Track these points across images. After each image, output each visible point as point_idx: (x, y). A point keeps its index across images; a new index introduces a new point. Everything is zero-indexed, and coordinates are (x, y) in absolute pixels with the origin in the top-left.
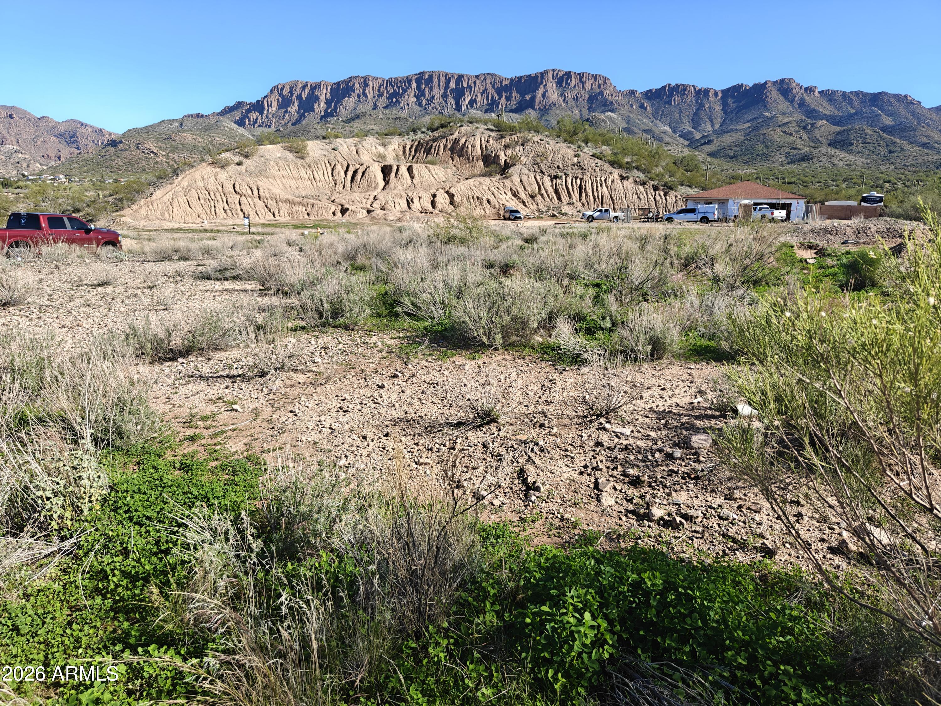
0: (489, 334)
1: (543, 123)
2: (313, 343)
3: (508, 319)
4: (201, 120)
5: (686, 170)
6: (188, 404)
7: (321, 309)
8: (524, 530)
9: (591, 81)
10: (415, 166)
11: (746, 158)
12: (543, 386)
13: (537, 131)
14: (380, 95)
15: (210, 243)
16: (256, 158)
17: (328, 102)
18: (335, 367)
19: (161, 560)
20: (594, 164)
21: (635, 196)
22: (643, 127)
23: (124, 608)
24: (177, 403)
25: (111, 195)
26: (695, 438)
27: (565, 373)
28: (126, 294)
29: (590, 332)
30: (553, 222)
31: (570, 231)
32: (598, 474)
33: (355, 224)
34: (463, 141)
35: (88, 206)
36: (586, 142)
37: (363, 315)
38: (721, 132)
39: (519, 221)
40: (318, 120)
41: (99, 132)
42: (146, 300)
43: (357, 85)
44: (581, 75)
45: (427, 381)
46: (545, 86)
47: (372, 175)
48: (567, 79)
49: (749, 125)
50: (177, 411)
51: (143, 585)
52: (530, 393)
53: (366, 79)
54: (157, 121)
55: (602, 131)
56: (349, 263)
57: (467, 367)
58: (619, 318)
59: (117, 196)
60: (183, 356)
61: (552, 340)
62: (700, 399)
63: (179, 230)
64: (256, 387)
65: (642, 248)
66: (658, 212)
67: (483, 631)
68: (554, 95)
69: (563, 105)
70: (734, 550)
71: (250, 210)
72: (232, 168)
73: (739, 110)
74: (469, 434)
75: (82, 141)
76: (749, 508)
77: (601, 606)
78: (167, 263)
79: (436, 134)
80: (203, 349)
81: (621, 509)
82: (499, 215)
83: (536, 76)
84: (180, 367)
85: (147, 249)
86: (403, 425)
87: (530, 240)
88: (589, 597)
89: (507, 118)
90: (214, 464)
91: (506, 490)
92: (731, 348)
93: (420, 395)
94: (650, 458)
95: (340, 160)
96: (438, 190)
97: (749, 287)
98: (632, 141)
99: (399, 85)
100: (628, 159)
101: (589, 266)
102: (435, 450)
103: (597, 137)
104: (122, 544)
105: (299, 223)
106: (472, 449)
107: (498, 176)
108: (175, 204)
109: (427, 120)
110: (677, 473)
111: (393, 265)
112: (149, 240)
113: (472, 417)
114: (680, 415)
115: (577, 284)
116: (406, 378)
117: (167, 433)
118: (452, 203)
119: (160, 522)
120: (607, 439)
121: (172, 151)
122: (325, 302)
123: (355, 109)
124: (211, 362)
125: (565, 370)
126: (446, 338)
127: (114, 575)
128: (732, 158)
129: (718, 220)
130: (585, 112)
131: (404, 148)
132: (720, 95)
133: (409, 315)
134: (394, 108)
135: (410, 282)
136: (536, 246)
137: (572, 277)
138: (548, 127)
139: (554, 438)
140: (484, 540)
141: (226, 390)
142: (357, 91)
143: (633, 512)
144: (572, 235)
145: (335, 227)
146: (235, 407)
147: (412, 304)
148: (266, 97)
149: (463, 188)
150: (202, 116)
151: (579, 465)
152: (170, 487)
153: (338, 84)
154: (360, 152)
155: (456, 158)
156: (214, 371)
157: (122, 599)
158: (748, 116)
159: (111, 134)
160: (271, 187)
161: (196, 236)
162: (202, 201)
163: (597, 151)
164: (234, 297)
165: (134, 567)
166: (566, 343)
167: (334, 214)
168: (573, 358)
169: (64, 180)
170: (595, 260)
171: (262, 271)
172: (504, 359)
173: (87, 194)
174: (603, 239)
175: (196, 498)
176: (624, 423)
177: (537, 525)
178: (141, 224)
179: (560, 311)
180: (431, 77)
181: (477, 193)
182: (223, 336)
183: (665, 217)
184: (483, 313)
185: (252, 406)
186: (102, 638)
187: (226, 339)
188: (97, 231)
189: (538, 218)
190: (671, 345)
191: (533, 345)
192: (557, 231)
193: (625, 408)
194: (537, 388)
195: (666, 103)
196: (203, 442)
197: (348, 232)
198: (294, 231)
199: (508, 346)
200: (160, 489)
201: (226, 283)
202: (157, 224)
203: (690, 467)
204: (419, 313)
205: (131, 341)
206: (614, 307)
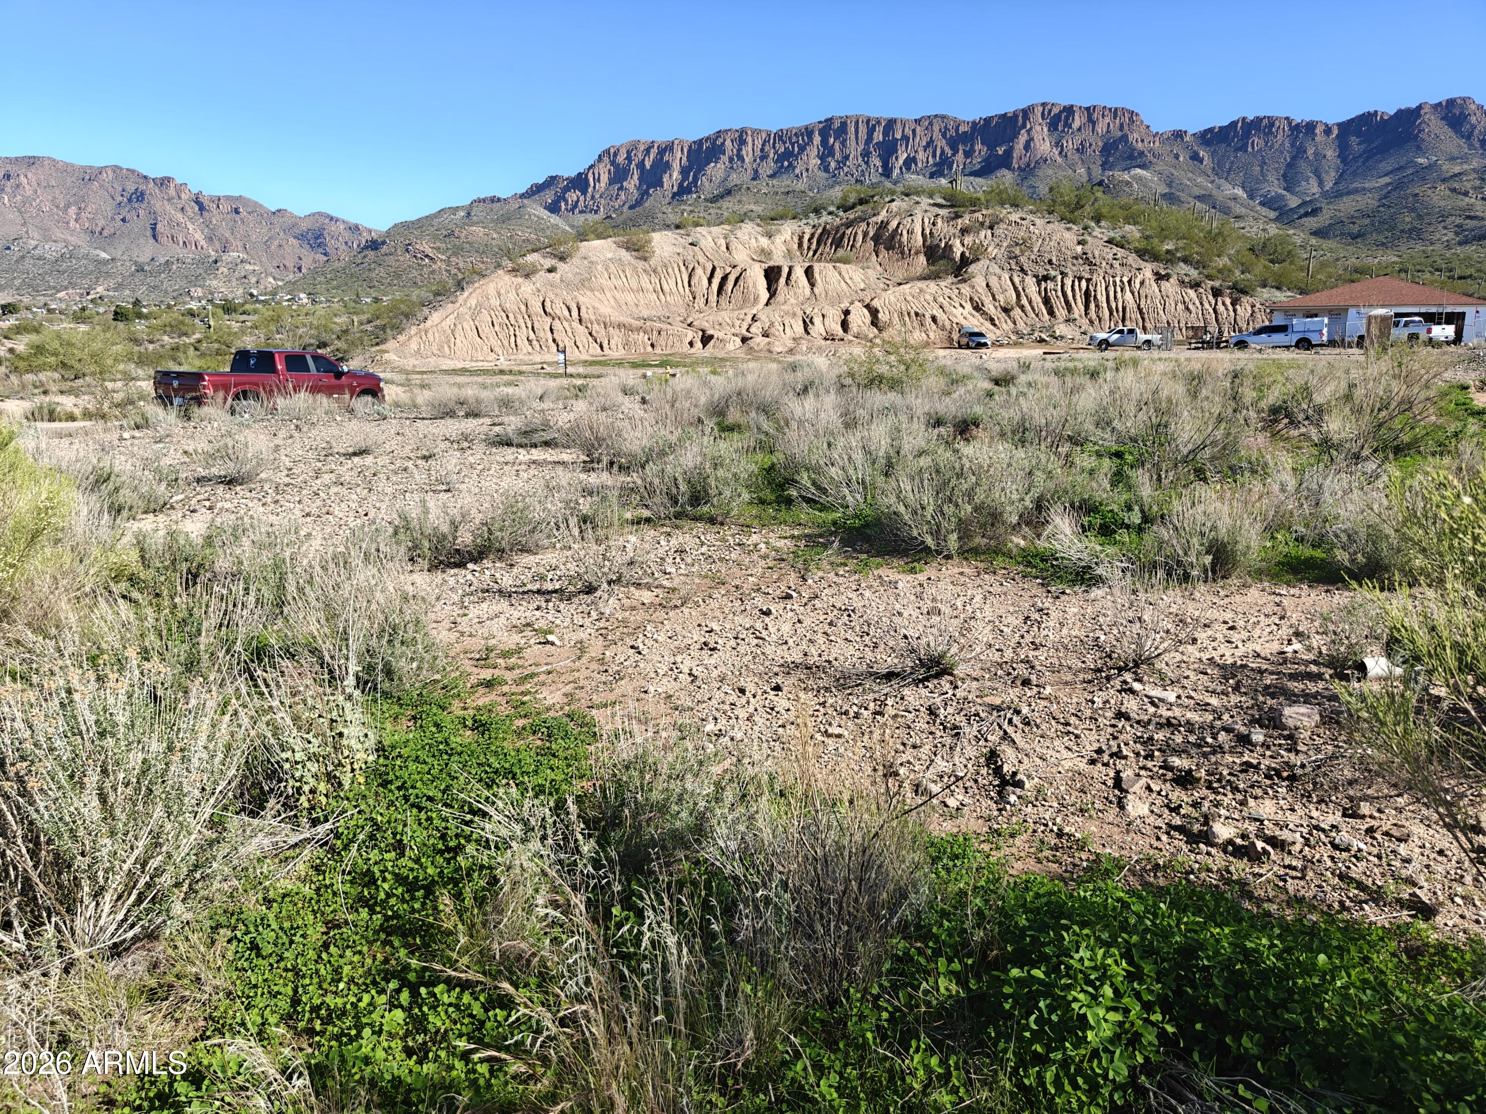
0: (936, 533)
1: (1025, 191)
2: (663, 543)
3: (969, 508)
4: (496, 206)
5: (1272, 261)
6: (483, 631)
7: (674, 491)
8: (998, 848)
9: (1107, 120)
10: (817, 267)
11: (1381, 238)
12: (1027, 618)
13: (1015, 205)
14: (764, 157)
15: (510, 390)
16: (575, 260)
17: (684, 172)
18: (697, 581)
19: (448, 861)
20: (1111, 256)
21: (1180, 307)
22: (1197, 191)
23: (399, 928)
24: (467, 630)
25: (369, 322)
26: (1287, 711)
27: (1063, 597)
28: (392, 467)
29: (1106, 531)
30: (1041, 351)
31: (1070, 365)
32: (1120, 764)
33: (722, 360)
34: (894, 224)
35: (339, 338)
36: (1098, 219)
37: (738, 501)
38: (1337, 195)
39: (984, 350)
40: (668, 200)
41: (355, 229)
42: (420, 477)
43: (728, 143)
44: (1089, 111)
45: (838, 605)
46: (1029, 131)
47: (750, 283)
48: (1067, 118)
49: (1387, 180)
50: (467, 641)
51: (425, 897)
52: (1005, 629)
53: (742, 132)
54: (434, 210)
55: (1124, 200)
56: (715, 420)
57: (900, 585)
58: (1155, 508)
59: (378, 322)
60: (475, 561)
61: (1042, 544)
62: (1297, 646)
63: (463, 371)
64: (580, 609)
65: (1194, 394)
66: (1221, 332)
67: (935, 1002)
68: (1044, 145)
69: (1059, 160)
70: (1361, 902)
71: (566, 340)
72: (541, 277)
73: (1369, 155)
74: (906, 692)
75: (331, 243)
76: (1386, 834)
77: (1130, 977)
78: (449, 421)
79: (851, 215)
80: (503, 551)
81: (1160, 823)
82: (951, 340)
83: (1015, 115)
84: (470, 577)
85: (420, 400)
86: (801, 674)
87: (1002, 381)
88: (1109, 961)
89: (966, 186)
90: (520, 723)
91: (968, 784)
92: (1353, 561)
93: (827, 627)
94: (1209, 740)
95: (702, 260)
96: (852, 303)
97: (1386, 458)
98: (1175, 215)
99: (794, 139)
100: (1169, 246)
101: (1103, 423)
102: (852, 714)
103: (1117, 211)
104: (394, 834)
105: (638, 359)
106: (910, 716)
107: (951, 279)
108: (459, 332)
109: (836, 193)
110: (1257, 767)
111: (783, 425)
112: (423, 386)
113: (911, 664)
114: (1261, 672)
115: (1083, 452)
116: (804, 601)
117: (453, 675)
118: (875, 322)
119: (446, 805)
120: (1135, 708)
121: (455, 254)
122: (680, 480)
123: (726, 179)
124: (515, 570)
125: (1063, 593)
126: (867, 539)
127: (384, 880)
128: (1354, 237)
129: (1332, 343)
130: (1097, 171)
131: (801, 238)
132: (1335, 132)
133: (808, 501)
134: (785, 176)
135: (810, 450)
136: (1014, 391)
137: (1077, 441)
138: (1034, 197)
139: (1044, 703)
140: (935, 860)
141: (537, 613)
142: (729, 153)
143: (1180, 829)
144: (1073, 372)
145: (692, 364)
146: (550, 638)
147: (814, 483)
148: (591, 167)
149: (892, 299)
150: (499, 200)
151: (1089, 749)
152: (460, 754)
153: (700, 142)
154: (732, 247)
155: (883, 252)
156: (519, 583)
157: (396, 915)
158: (1386, 165)
159: (370, 231)
160: (597, 305)
161: (489, 380)
162: (497, 328)
163: (1116, 235)
164: (547, 473)
165: (412, 870)
166: (1066, 549)
167: (691, 344)
168: (1077, 574)
169: (305, 301)
170: (1113, 412)
171: (588, 434)
172: (962, 574)
173: (337, 320)
174: (1128, 379)
175: (496, 772)
176: (1164, 682)
177: (1018, 841)
178: (410, 363)
179: (1057, 495)
180: (844, 125)
181: (916, 307)
182: (532, 531)
183: (1233, 341)
184: (928, 499)
185: (575, 637)
186: (370, 969)
187: (537, 536)
188: (351, 374)
189: (1016, 344)
190: (1245, 554)
191: (1010, 551)
192: (1049, 365)
193: (1166, 657)
194: (1015, 621)
195: (1237, 150)
196: (506, 689)
197: (714, 373)
198: (631, 372)
199: (967, 553)
200: (445, 757)
201: (533, 451)
202: (432, 362)
203: (1279, 760)
204: (823, 499)
205: (401, 537)
206: (1146, 491)
